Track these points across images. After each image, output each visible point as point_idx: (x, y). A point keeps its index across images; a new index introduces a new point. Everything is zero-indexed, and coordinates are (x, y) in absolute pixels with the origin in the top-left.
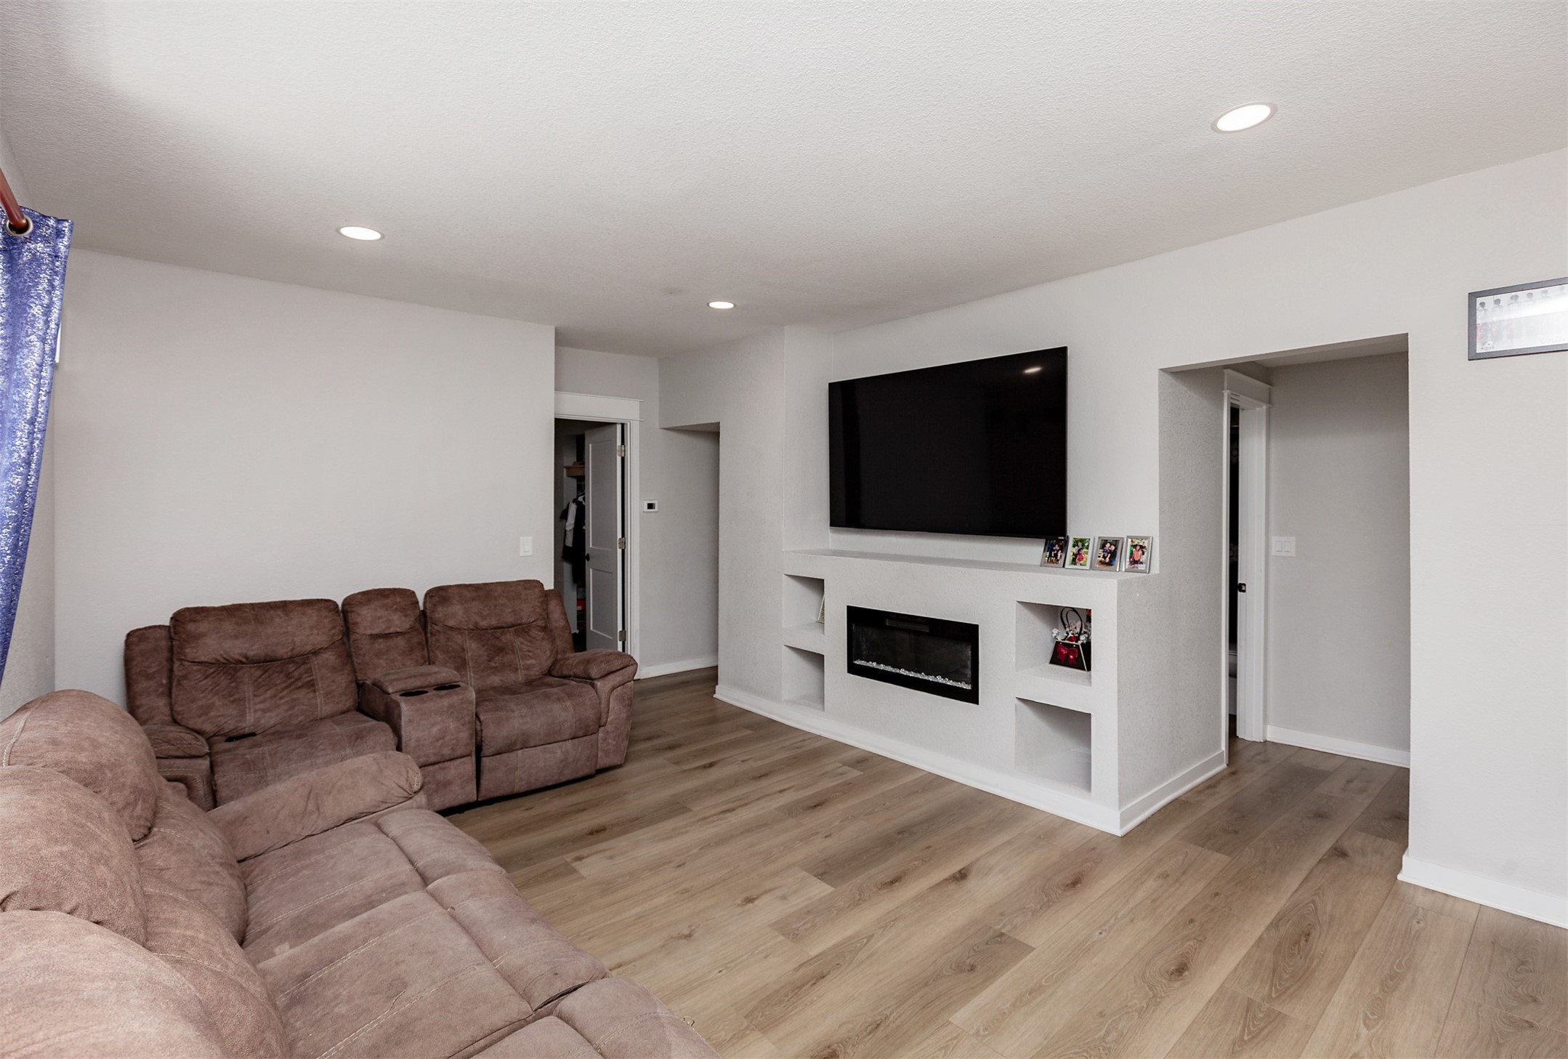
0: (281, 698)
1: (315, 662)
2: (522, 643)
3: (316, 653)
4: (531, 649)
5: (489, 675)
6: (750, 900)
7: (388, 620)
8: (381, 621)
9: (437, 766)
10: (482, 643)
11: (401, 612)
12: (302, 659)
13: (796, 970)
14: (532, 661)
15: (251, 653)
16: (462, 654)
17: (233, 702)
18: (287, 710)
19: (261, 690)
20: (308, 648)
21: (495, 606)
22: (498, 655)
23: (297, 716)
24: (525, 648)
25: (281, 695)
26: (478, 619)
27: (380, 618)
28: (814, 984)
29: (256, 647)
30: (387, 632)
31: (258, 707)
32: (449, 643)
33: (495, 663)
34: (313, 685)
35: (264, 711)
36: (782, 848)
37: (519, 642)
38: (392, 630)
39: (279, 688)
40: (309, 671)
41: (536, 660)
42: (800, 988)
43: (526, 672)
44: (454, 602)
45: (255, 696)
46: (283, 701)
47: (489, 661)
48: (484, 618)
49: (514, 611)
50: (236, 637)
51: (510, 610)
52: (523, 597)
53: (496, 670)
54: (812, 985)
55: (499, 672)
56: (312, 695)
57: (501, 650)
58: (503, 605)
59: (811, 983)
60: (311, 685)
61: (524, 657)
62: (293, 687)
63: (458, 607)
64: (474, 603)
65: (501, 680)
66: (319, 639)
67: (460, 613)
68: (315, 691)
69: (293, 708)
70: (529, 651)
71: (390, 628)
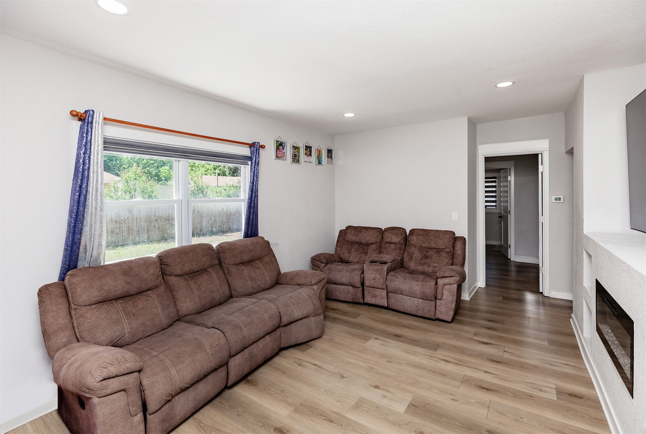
0: (359, 255)
1: (370, 247)
2: (436, 256)
3: (372, 244)
4: (438, 260)
5: (418, 265)
6: (376, 387)
7: (391, 238)
8: (389, 237)
9: (373, 289)
10: (421, 253)
11: (396, 236)
12: (368, 245)
13: (334, 412)
14: (437, 265)
15: (356, 241)
16: (412, 255)
17: (349, 253)
18: (359, 259)
19: (355, 252)
20: (370, 242)
21: (428, 239)
22: (424, 259)
23: (361, 261)
24: (436, 258)
25: (359, 254)
26: (421, 243)
27: (389, 236)
28: (326, 420)
29: (357, 239)
30: (390, 241)
31: (353, 256)
32: (410, 250)
33: (422, 262)
34: (367, 254)
35: (354, 257)
36: (428, 386)
37: (435, 256)
38: (392, 241)
39: (359, 252)
40: (368, 249)
41: (438, 265)
42: (322, 415)
43: (433, 268)
44: (415, 235)
45: (354, 253)
46: (359, 256)
47: (421, 260)
48: (424, 243)
49: (435, 242)
50: (354, 235)
51: (434, 242)
52: (441, 237)
53: (422, 264)
54: (325, 419)
55: (423, 265)
56: (365, 256)
57: (426, 257)
58: (431, 239)
59: (326, 418)
60: (366, 253)
61: (434, 262)
62: (362, 253)
63: (415, 237)
64: (421, 237)
65: (423, 269)
66: (373, 240)
67: (415, 239)
68: (366, 255)
69: (360, 259)
70: (437, 260)
71: (391, 240)
